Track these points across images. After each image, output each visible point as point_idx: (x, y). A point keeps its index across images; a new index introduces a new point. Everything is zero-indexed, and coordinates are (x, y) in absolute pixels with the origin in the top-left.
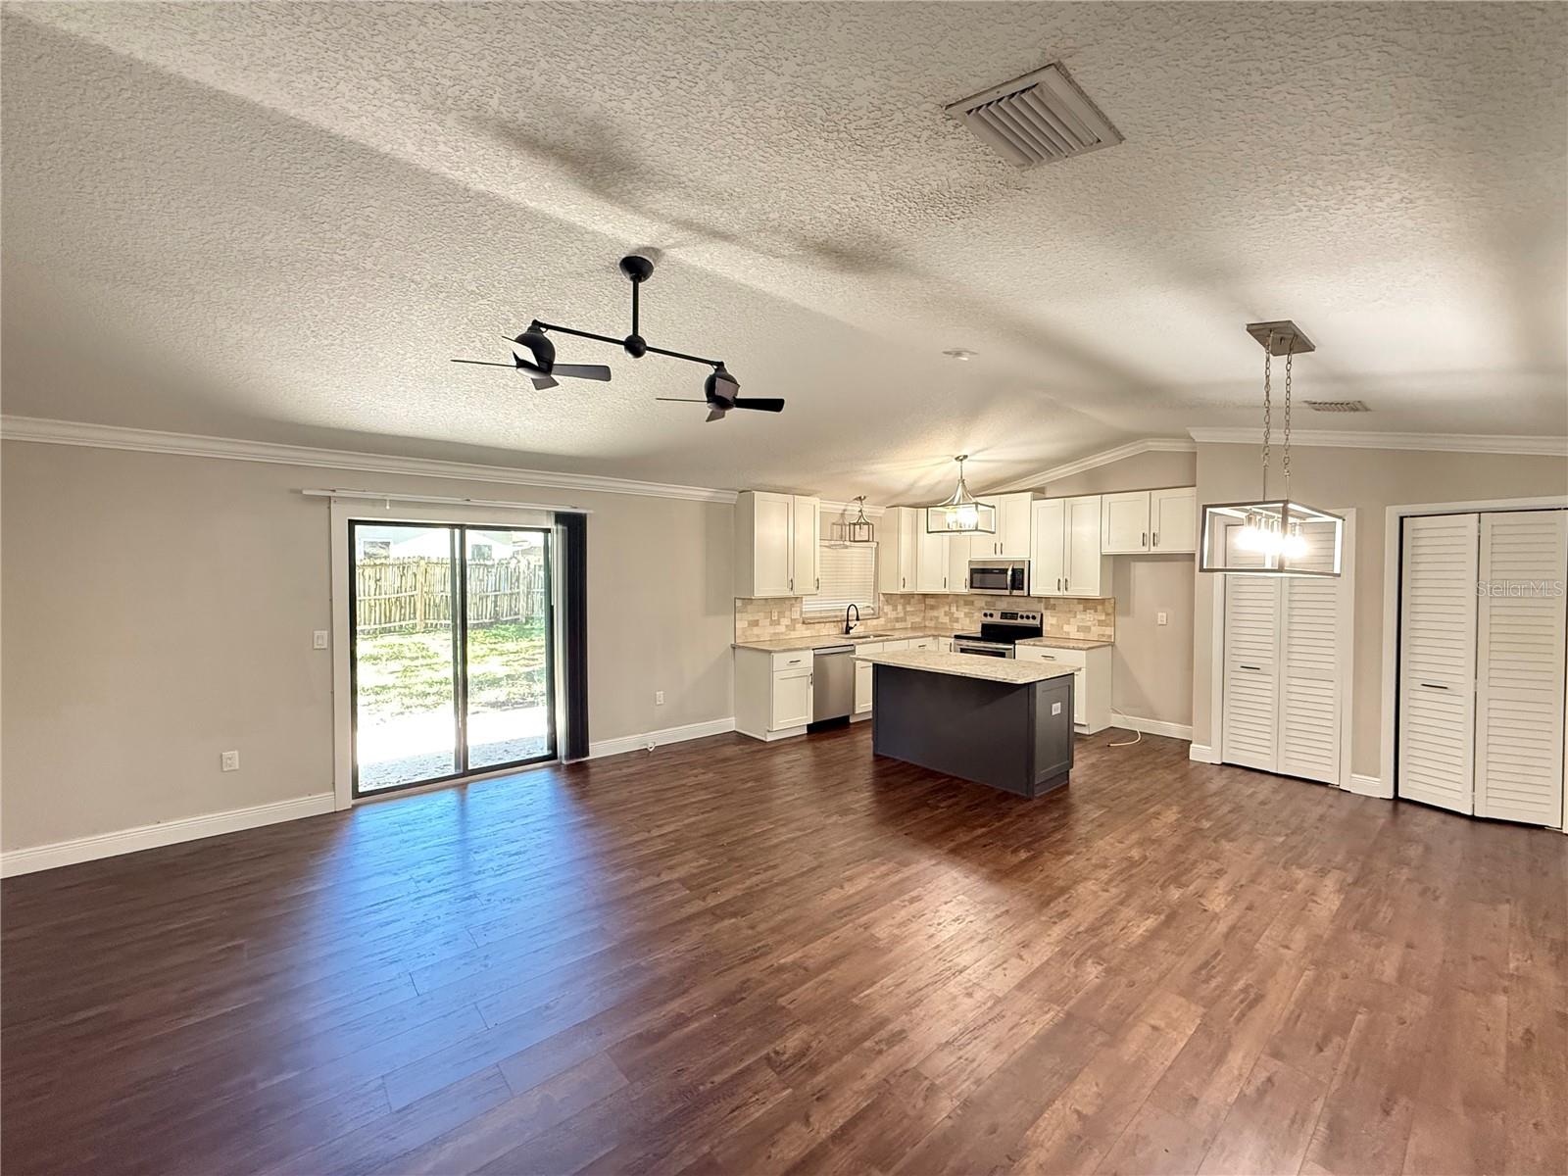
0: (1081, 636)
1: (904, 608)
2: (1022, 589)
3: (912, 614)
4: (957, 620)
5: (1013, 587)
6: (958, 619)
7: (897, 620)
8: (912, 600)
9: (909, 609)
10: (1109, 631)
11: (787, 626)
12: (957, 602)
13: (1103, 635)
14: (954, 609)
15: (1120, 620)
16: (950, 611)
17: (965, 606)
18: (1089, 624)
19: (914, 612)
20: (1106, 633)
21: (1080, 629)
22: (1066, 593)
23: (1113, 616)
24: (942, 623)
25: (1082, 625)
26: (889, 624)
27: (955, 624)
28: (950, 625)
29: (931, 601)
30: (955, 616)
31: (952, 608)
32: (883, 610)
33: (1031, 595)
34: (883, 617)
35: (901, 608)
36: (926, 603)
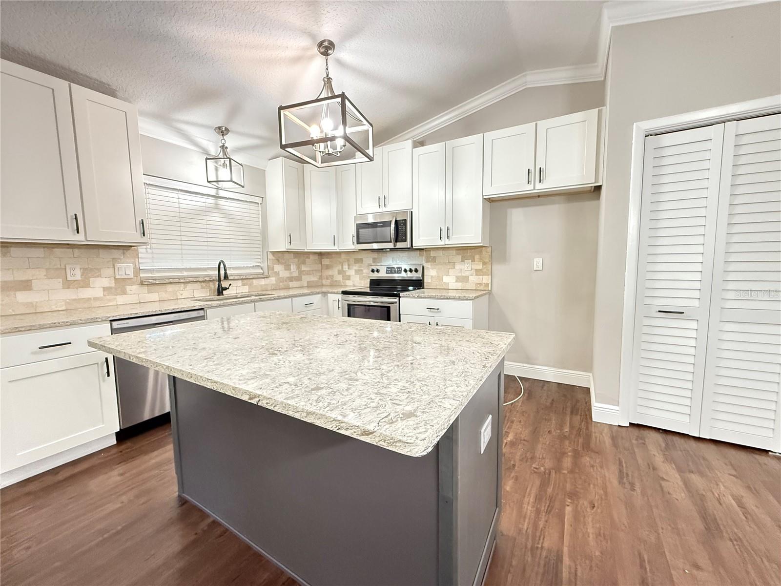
0: (459, 285)
1: (299, 268)
2: (405, 240)
3: (308, 273)
4: (349, 278)
5: (397, 241)
6: (349, 276)
7: (291, 279)
8: (307, 260)
9: (304, 268)
10: (486, 279)
11: (105, 289)
12: (348, 260)
13: (481, 284)
14: (346, 267)
15: (497, 268)
16: (342, 268)
17: (355, 263)
18: (467, 274)
19: (310, 271)
20: (484, 282)
21: (458, 279)
22: (447, 242)
23: (490, 263)
24: (336, 281)
25: (460, 275)
26: (281, 284)
27: (347, 281)
28: (343, 283)
29: (326, 261)
30: (347, 274)
31: (344, 267)
32: (273, 269)
33: (414, 247)
34: (273, 277)
35: (295, 266)
36: (323, 263)
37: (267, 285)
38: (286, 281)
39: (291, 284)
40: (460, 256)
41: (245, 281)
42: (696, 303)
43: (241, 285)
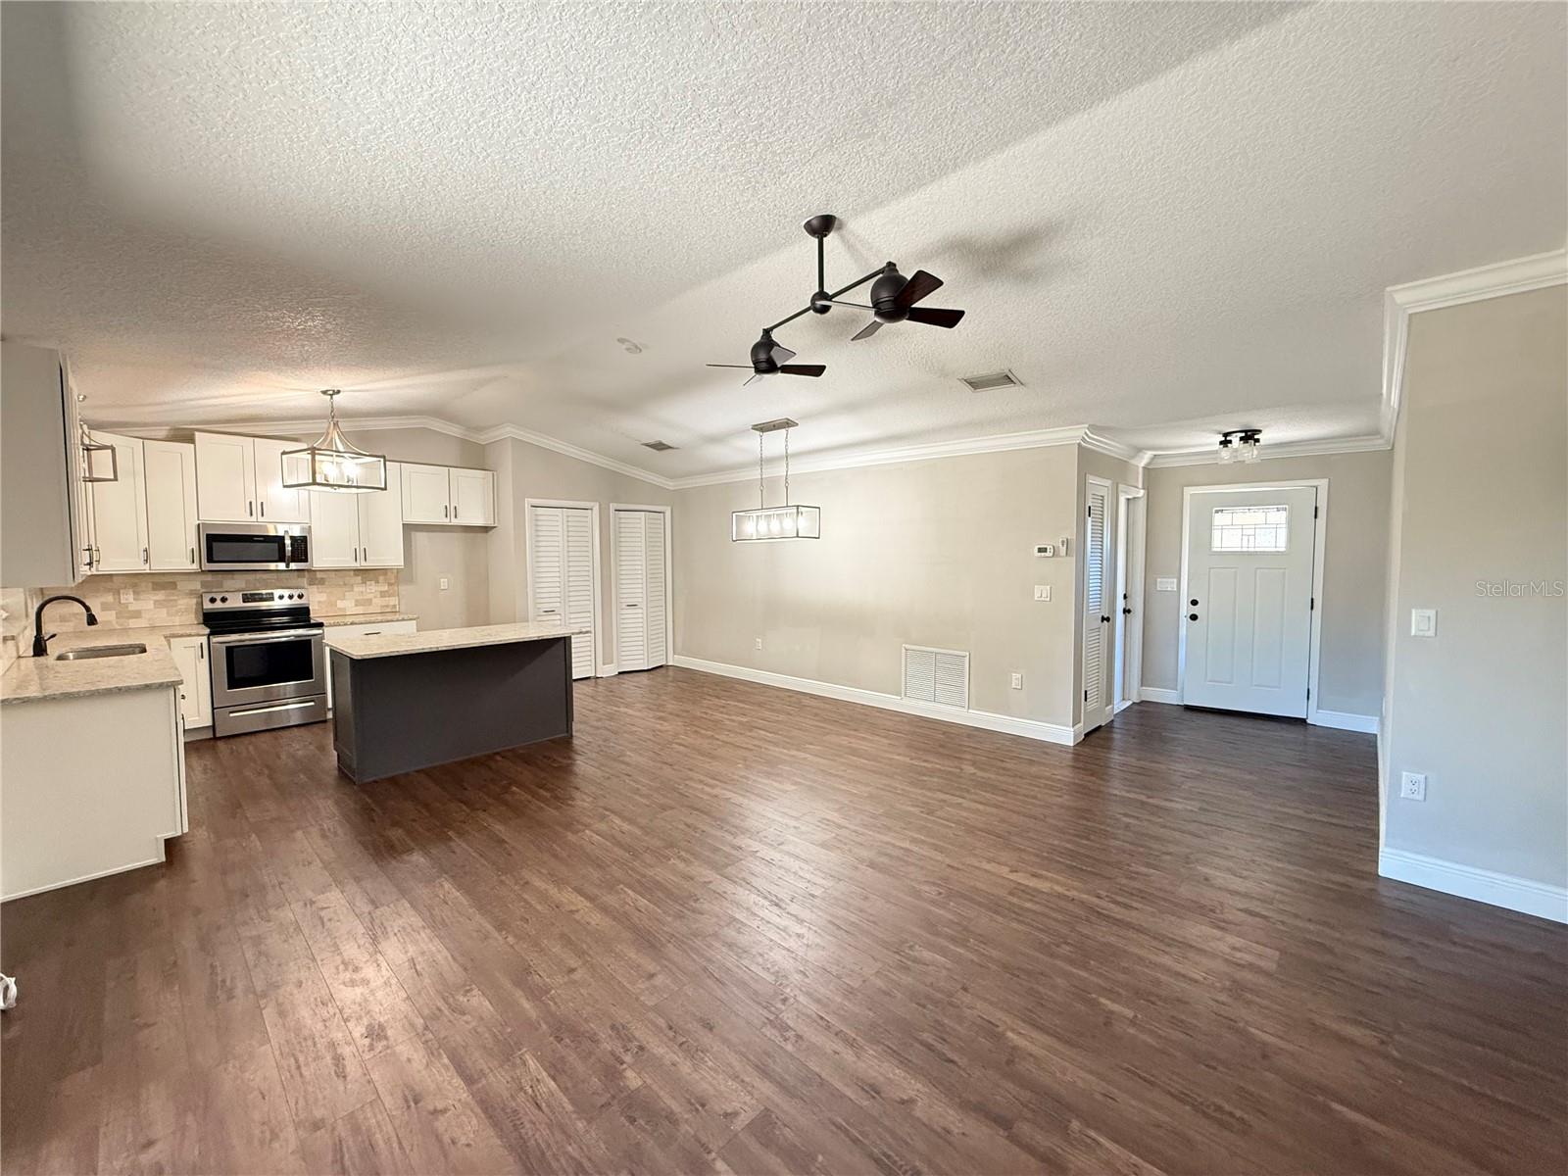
0: (360, 609)
2: (304, 560)
5: (293, 559)
10: (393, 601)
12: (136, 585)
13: (387, 606)
15: (406, 589)
17: (155, 589)
18: (371, 596)
20: (390, 604)
21: (358, 603)
22: (363, 563)
23: (397, 584)
25: (360, 598)
31: (123, 597)
40: (360, 578)
42: (558, 605)
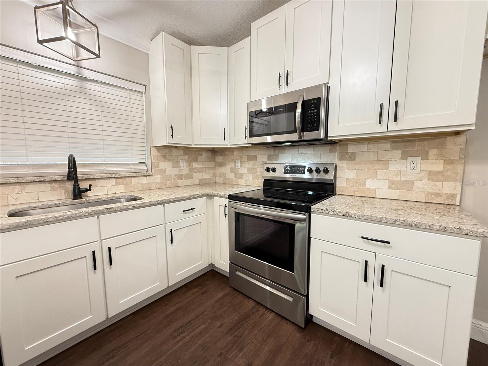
0: (395, 194)
1: (189, 165)
2: (317, 128)
3: (200, 171)
5: (303, 129)
6: (242, 175)
8: (199, 157)
9: (195, 165)
10: (450, 188)
12: (241, 158)
13: (438, 195)
15: (478, 170)
16: (235, 166)
17: (248, 160)
18: (411, 177)
19: (201, 168)
20: (444, 192)
21: (392, 185)
22: (393, 126)
23: (463, 161)
24: (229, 179)
25: (398, 178)
26: (168, 182)
27: (239, 180)
28: (235, 181)
29: (219, 159)
30: (239, 172)
31: (237, 164)
32: (158, 167)
33: (328, 139)
34: (157, 175)
35: (185, 163)
36: (216, 161)
37: (149, 183)
38: (174, 179)
39: (180, 182)
40: (400, 152)
41: (120, 180)
43: (114, 184)
